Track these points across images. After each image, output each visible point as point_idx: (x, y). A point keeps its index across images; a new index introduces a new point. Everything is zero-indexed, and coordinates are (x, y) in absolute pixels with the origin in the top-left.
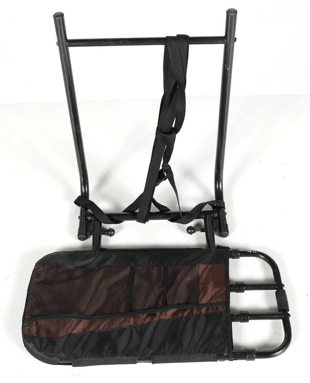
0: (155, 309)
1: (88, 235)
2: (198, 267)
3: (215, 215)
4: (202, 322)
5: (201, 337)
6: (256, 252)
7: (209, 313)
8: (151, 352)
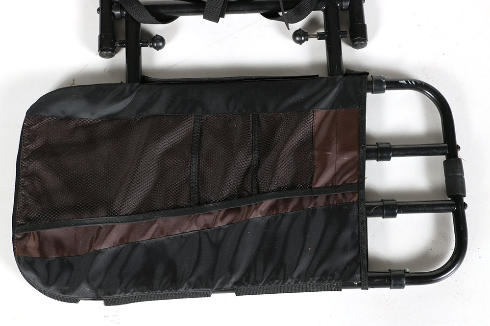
0: (239, 200)
1: (118, 47)
2: (312, 116)
3: (344, 4)
4: (318, 224)
5: (316, 252)
6: (413, 83)
7: (330, 205)
8: (233, 280)
